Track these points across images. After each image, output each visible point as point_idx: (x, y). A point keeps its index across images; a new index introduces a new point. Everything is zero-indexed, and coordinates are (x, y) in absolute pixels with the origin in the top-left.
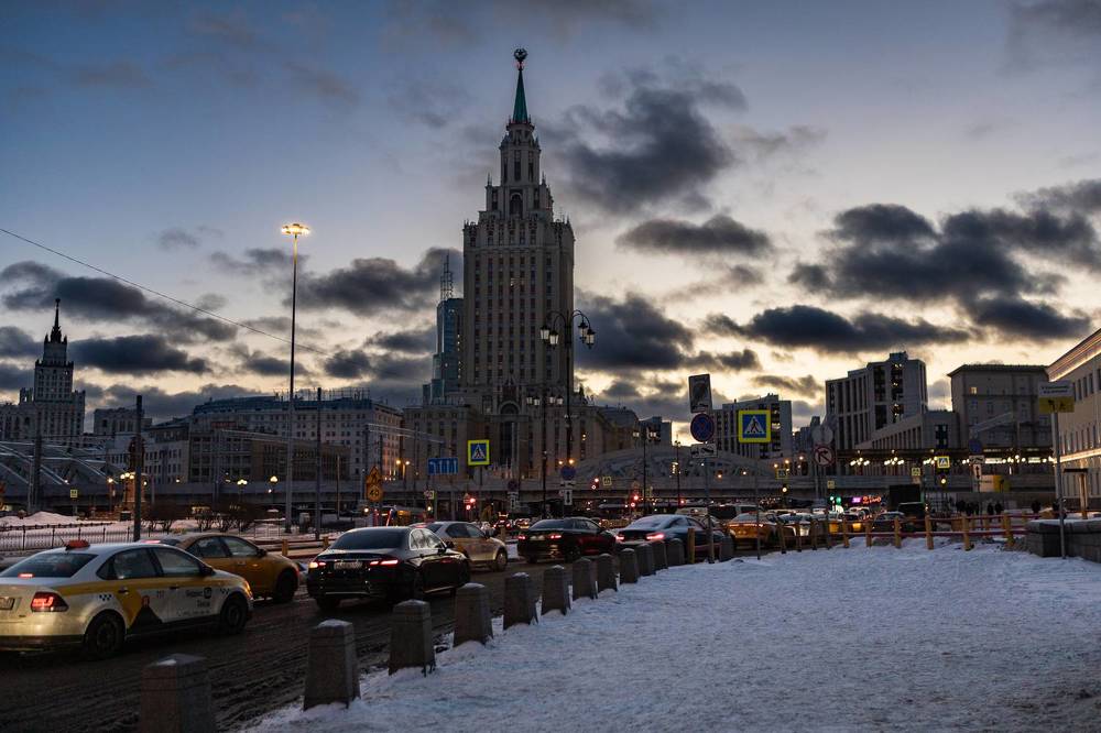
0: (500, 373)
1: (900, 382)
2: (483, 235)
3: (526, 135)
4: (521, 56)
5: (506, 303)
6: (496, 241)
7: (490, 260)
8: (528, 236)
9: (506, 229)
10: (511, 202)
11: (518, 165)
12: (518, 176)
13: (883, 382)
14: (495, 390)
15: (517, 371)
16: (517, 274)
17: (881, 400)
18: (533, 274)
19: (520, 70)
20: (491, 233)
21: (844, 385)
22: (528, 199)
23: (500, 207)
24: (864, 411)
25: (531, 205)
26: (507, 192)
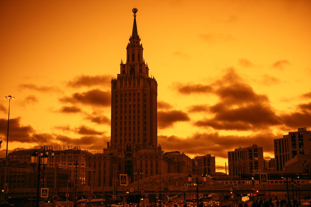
0: (125, 140)
1: (302, 140)
2: (119, 84)
3: (137, 43)
4: (135, 11)
5: (128, 111)
6: (124, 86)
7: (121, 94)
8: (136, 85)
9: (128, 82)
10: (131, 70)
11: (133, 55)
12: (133, 60)
13: (295, 141)
14: (123, 147)
15: (132, 140)
16: (132, 99)
17: (294, 148)
18: (139, 99)
19: (135, 16)
20: (122, 83)
21: (281, 141)
22: (137, 69)
23: (126, 72)
24: (285, 153)
25: (138, 71)
26: (129, 66)
